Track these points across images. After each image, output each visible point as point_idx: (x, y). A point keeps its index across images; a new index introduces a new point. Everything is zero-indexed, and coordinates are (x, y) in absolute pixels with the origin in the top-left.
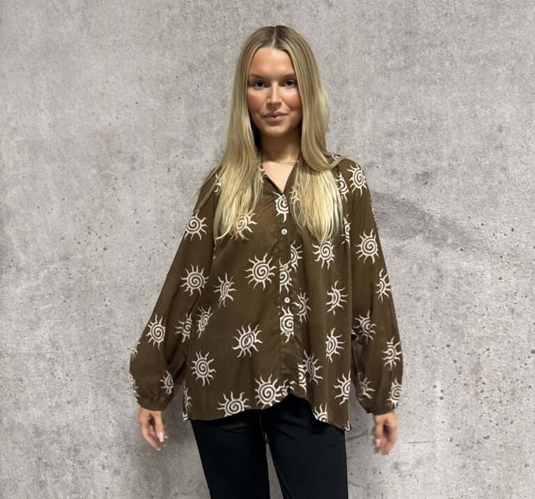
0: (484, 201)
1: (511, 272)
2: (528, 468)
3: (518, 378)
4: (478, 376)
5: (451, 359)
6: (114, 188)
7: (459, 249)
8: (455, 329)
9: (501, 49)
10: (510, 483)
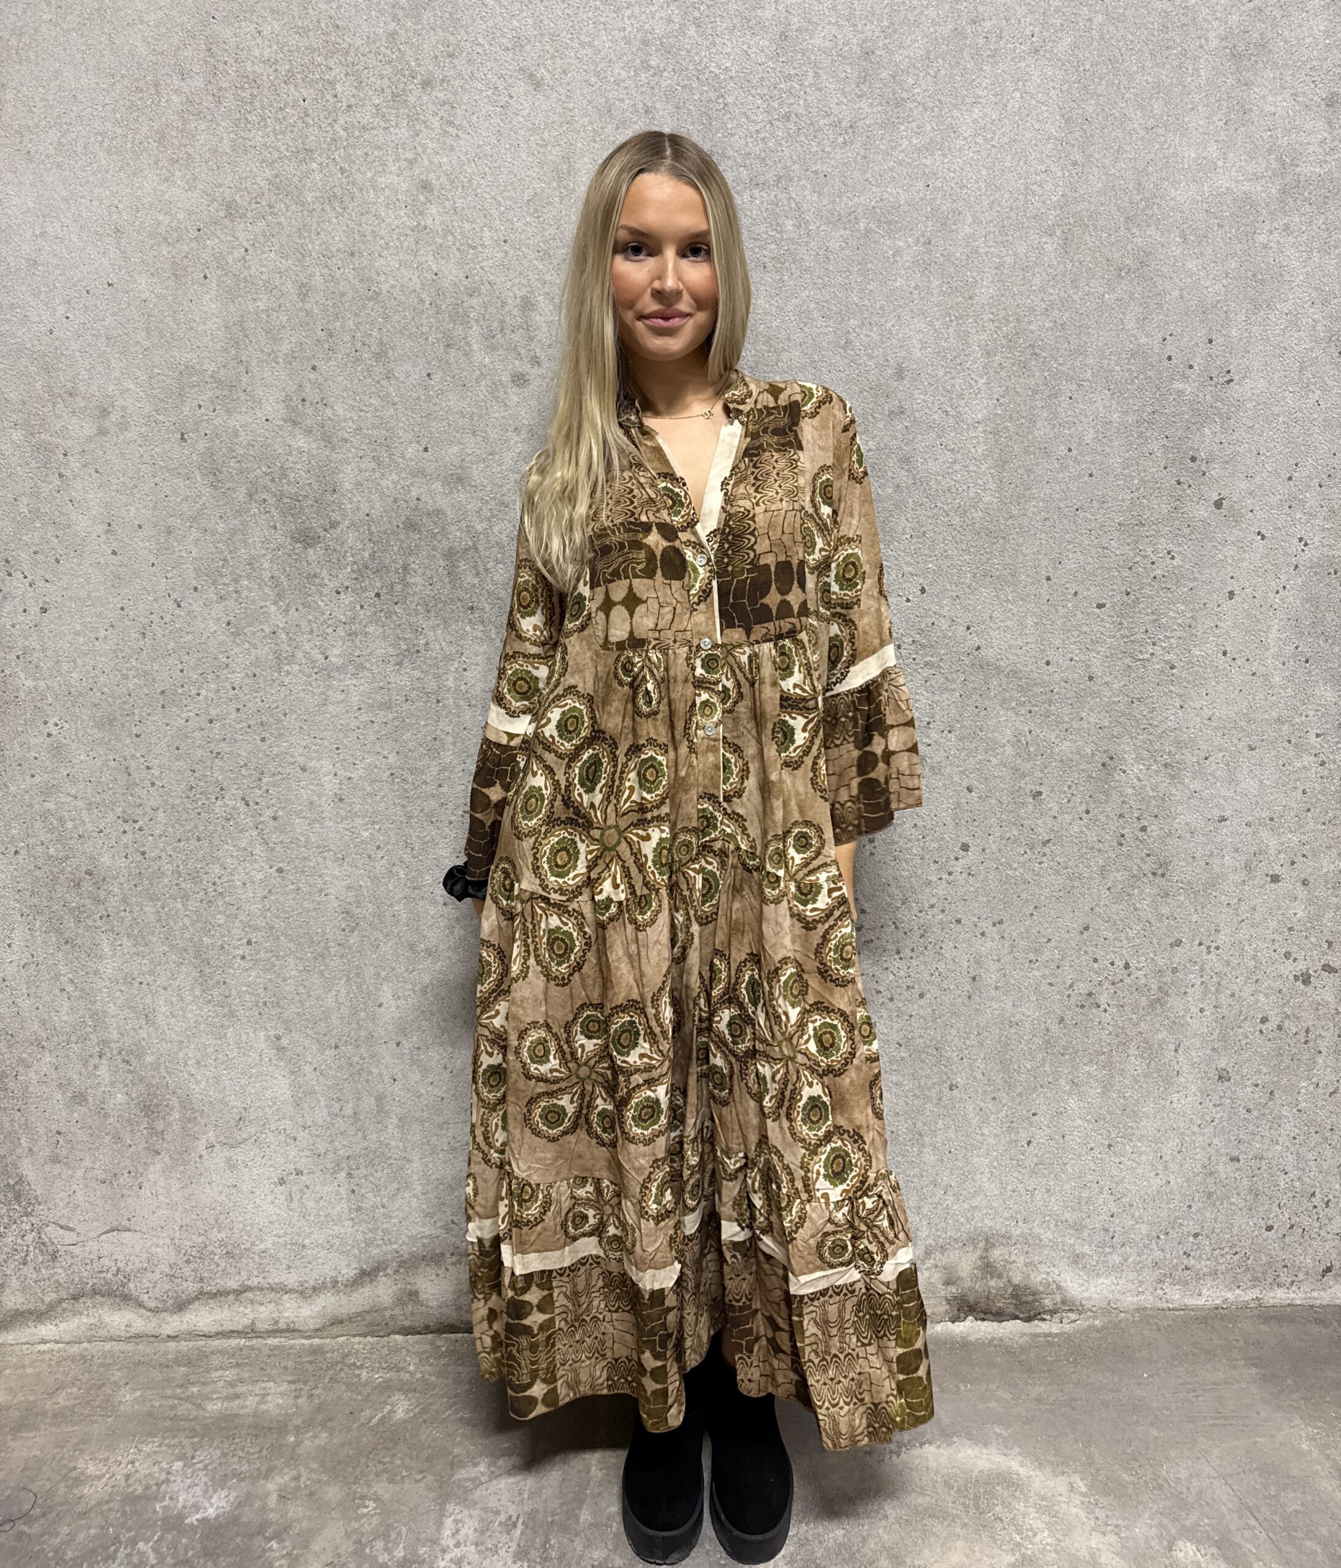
2: (955, 1092)
6: (61, 476)
9: (903, 197)
10: (919, 1125)
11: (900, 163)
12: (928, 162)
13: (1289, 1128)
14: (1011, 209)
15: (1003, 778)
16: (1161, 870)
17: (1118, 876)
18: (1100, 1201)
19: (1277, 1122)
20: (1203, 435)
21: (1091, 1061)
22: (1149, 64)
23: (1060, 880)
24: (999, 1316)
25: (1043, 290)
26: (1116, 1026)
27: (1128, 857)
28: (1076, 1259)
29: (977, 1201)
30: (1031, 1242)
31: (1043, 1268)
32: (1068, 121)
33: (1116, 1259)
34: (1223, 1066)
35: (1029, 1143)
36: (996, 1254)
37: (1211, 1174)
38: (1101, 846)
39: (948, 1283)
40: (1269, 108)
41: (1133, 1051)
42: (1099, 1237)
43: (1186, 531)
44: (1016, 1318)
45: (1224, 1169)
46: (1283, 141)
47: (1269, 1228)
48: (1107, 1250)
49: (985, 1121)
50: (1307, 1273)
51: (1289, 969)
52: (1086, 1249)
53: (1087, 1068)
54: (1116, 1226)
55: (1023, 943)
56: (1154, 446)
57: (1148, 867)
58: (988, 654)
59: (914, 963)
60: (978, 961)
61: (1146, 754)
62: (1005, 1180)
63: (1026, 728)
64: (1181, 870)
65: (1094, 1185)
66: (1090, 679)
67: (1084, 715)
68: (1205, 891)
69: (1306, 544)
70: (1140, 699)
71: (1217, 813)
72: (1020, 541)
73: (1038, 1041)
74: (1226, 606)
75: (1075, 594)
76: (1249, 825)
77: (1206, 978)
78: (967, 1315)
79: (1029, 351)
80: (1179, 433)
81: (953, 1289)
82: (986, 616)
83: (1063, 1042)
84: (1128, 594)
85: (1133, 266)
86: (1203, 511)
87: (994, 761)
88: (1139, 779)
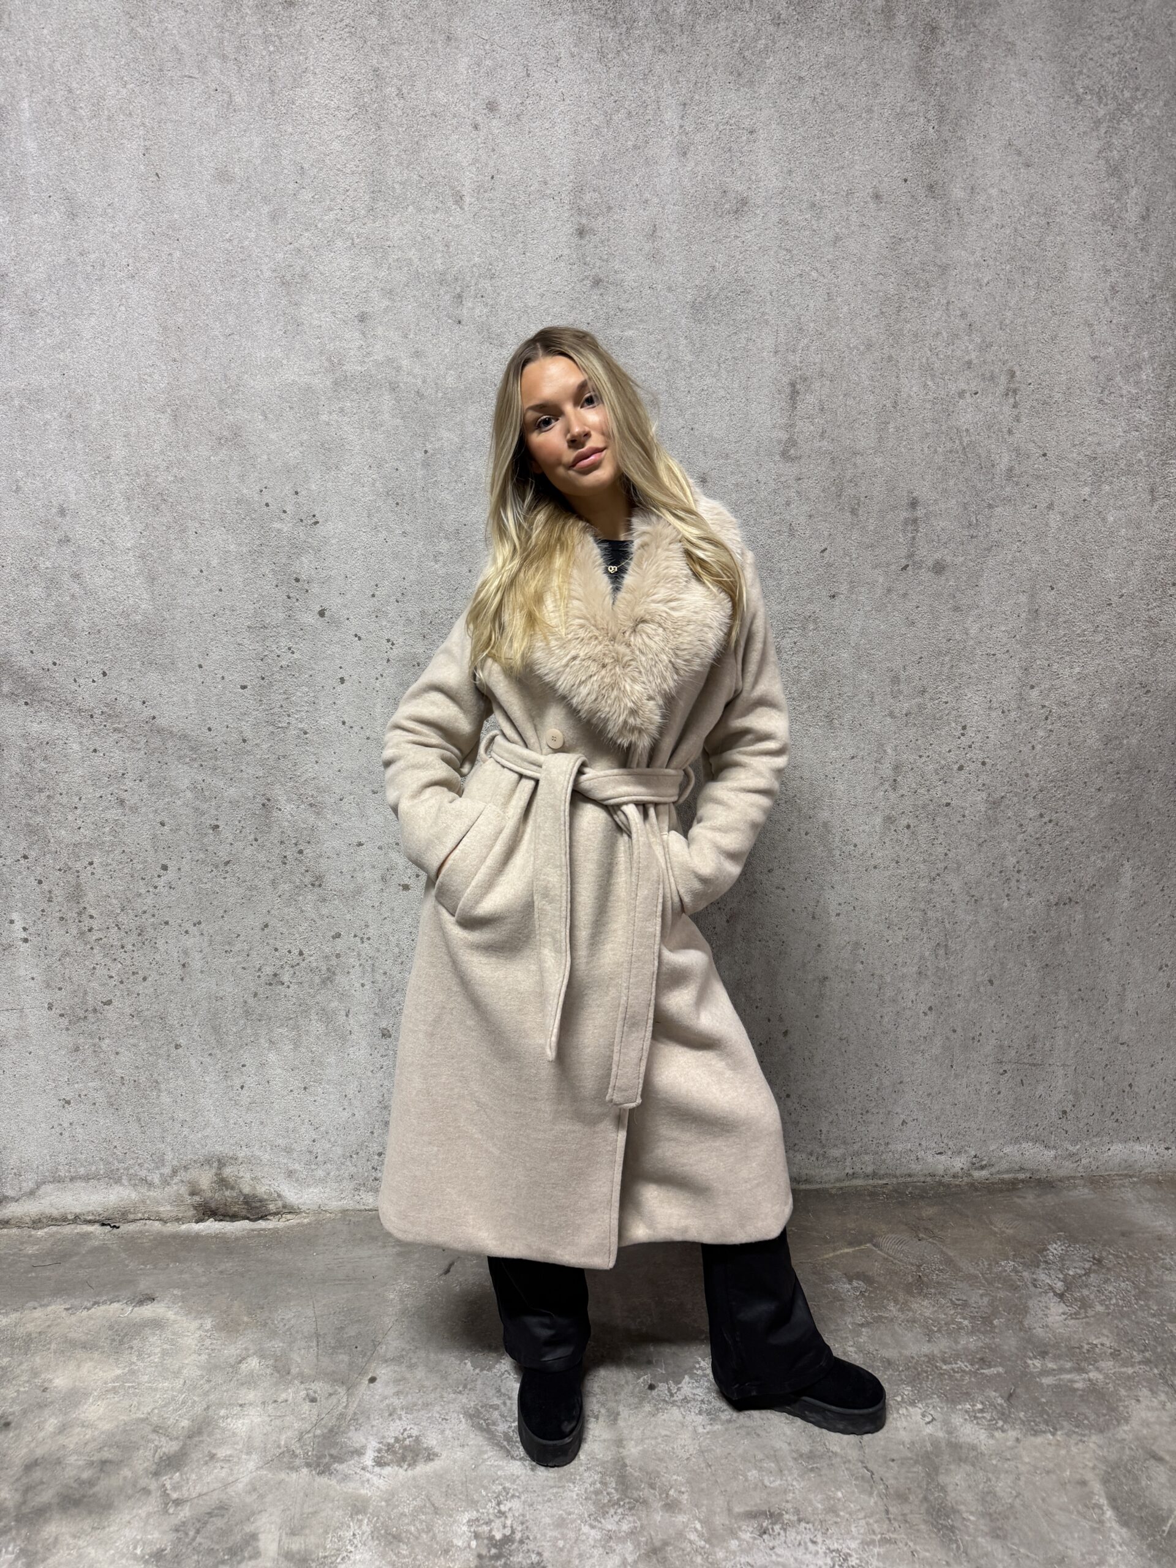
0: (51, 627)
1: (110, 741)
2: (180, 1050)
3: (145, 908)
4: (81, 906)
5: (32, 878)
7: (22, 702)
8: (32, 830)
9: (46, 383)
10: (155, 1075)
11: (39, 357)
12: (61, 356)
14: (130, 393)
15: (187, 816)
16: (318, 882)
17: (286, 887)
18: (303, 1130)
20: (301, 563)
21: (282, 1025)
22: (220, 288)
23: (242, 891)
24: (234, 1217)
25: (162, 452)
26: (298, 998)
27: (292, 873)
28: (290, 1174)
29: (208, 1131)
30: (253, 1162)
31: (265, 1181)
32: (165, 328)
33: (320, 1173)
34: (384, 1026)
35: (242, 1087)
36: (228, 1171)
38: (269, 865)
39: (193, 1194)
40: (316, 322)
41: (314, 1017)
42: (306, 1157)
43: (301, 633)
44: (248, 1218)
46: (330, 347)
48: (313, 1167)
49: (205, 1071)
52: (297, 1166)
53: (280, 1030)
54: (318, 1148)
55: (219, 938)
56: (266, 570)
57: (308, 879)
58: (161, 722)
59: (135, 954)
60: (186, 953)
61: (295, 797)
62: (227, 1115)
63: (200, 778)
64: (332, 881)
65: (298, 1119)
66: (244, 741)
67: (243, 768)
68: (354, 897)
69: (393, 644)
70: (284, 757)
71: (355, 840)
72: (174, 637)
73: (239, 1011)
74: (340, 688)
75: (223, 678)
76: (380, 848)
77: (363, 961)
78: (209, 1217)
79: (159, 498)
80: (284, 561)
81: (197, 1198)
82: (156, 694)
83: (259, 1011)
84: (263, 679)
85: (230, 437)
86: (310, 619)
87: (179, 803)
88: (292, 816)
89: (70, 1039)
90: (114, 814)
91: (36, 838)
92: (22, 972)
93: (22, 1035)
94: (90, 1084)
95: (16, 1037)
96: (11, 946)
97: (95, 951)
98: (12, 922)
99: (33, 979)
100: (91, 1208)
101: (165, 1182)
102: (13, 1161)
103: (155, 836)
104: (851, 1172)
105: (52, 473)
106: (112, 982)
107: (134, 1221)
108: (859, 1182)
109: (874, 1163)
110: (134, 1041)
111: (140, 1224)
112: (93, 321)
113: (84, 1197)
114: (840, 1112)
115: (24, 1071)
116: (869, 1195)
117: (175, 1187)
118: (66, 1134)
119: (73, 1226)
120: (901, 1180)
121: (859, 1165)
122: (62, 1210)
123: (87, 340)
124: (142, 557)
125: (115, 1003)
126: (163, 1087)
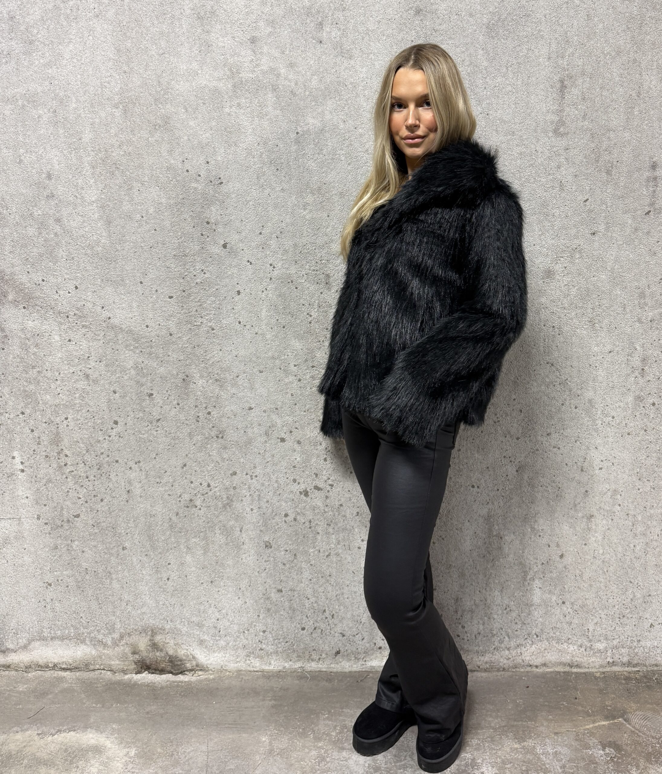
1: (80, 334)
2: (125, 551)
3: (102, 451)
4: (60, 448)
5: (27, 428)
7: (22, 306)
8: (27, 395)
9: (39, 89)
10: (109, 568)
11: (35, 72)
12: (50, 71)
13: (306, 574)
14: (95, 95)
15: (131, 387)
16: (221, 435)
17: (199, 438)
18: (210, 611)
19: (300, 571)
20: (211, 211)
21: (195, 536)
23: (168, 440)
24: (161, 671)
25: (116, 135)
26: (207, 517)
27: (202, 428)
28: (201, 642)
29: (145, 609)
30: (175, 632)
31: (184, 647)
33: (222, 643)
35: (168, 579)
36: (158, 638)
37: (268, 598)
38: (187, 422)
39: (134, 653)
41: (218, 531)
42: (212, 631)
43: (210, 260)
44: (170, 672)
45: (274, 596)
46: (231, 61)
47: (303, 629)
48: (217, 638)
49: (143, 567)
50: (327, 654)
51: (296, 488)
52: (206, 637)
53: (194, 540)
54: (220, 625)
55: (152, 473)
56: (187, 216)
57: (214, 433)
58: (115, 321)
59: (96, 483)
60: (130, 482)
61: (206, 374)
62: (158, 599)
63: (140, 360)
64: (232, 435)
65: (206, 603)
66: (171, 335)
67: (170, 354)
68: (246, 446)
69: (274, 267)
70: (198, 346)
71: (247, 406)
72: (124, 263)
73: (166, 525)
74: (237, 298)
75: (157, 291)
76: (265, 411)
77: (252, 492)
78: (145, 670)
79: (114, 166)
80: (198, 209)
81: (137, 656)
82: (111, 301)
83: (180, 525)
84: (184, 291)
85: (162, 124)
86: (216, 250)
87: (126, 377)
88: (203, 387)
89: (51, 540)
90: (82, 384)
91: (30, 400)
92: (20, 493)
93: (19, 536)
94: (64, 572)
95: (16, 538)
96: (13, 474)
97: (69, 480)
98: (13, 458)
99: (27, 497)
100: (64, 660)
101: (115, 644)
102: (13, 624)
103: (110, 400)
104: (611, 661)
105: (43, 150)
106: (80, 502)
107: (94, 670)
108: (616, 669)
109: (629, 655)
110: (96, 543)
111: (97, 672)
112: (71, 46)
113: (60, 652)
114: (603, 616)
115: (20, 561)
116: (625, 680)
117: (122, 648)
118: (49, 607)
119: (52, 672)
120: (649, 669)
121: (617, 656)
122: (45, 660)
123: (67, 60)
124: (102, 207)
125: (82, 516)
126: (114, 576)
